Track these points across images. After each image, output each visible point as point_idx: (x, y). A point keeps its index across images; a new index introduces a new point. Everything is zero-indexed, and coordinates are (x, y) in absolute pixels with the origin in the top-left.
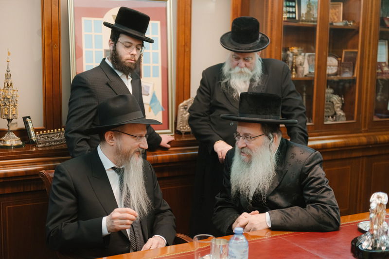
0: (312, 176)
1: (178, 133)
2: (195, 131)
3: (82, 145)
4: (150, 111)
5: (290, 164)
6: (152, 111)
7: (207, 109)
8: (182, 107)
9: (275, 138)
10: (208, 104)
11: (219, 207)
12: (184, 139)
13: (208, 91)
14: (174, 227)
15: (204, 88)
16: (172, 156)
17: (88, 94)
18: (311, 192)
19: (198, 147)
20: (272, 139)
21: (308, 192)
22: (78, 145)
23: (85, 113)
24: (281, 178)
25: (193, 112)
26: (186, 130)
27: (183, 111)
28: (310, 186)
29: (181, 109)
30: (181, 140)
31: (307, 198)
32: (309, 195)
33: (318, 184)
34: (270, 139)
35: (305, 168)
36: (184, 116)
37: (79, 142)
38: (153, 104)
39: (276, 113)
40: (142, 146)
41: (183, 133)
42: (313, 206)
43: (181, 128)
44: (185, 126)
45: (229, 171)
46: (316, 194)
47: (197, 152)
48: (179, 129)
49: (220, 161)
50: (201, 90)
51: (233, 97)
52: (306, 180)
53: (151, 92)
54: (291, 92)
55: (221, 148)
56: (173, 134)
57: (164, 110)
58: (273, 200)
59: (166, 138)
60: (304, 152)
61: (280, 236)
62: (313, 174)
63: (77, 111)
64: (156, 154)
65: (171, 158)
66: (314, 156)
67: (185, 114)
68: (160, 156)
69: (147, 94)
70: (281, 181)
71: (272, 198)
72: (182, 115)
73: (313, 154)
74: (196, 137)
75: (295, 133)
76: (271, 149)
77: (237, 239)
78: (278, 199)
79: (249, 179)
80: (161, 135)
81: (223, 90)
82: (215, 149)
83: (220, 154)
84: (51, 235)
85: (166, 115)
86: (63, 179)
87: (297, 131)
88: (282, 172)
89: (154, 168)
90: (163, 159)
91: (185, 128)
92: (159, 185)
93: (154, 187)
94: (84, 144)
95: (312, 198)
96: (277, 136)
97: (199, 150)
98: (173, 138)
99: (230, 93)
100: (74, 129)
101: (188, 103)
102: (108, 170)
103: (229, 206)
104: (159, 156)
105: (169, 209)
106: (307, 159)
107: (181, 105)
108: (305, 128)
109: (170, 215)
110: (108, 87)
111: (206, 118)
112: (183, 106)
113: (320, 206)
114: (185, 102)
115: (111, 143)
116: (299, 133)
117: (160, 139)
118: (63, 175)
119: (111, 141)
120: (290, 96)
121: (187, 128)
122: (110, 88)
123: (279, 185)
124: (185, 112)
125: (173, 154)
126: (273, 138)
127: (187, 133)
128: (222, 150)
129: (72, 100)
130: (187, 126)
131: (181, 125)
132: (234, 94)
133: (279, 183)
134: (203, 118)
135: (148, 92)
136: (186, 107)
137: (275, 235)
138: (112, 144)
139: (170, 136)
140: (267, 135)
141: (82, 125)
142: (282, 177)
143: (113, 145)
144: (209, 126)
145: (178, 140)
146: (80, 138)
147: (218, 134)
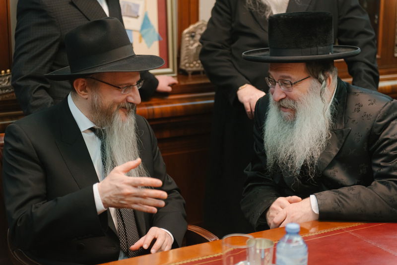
0: (386, 137)
1: (182, 73)
2: (208, 71)
3: (40, 96)
4: (140, 41)
5: (354, 121)
6: (143, 41)
7: (226, 37)
8: (187, 35)
9: (328, 80)
10: (227, 29)
11: (249, 184)
12: (191, 82)
13: (228, 10)
14: (183, 215)
15: (222, 5)
16: (175, 107)
17: (44, 20)
18: (383, 161)
19: (213, 93)
20: (324, 83)
21: (378, 161)
22: (35, 95)
23: (41, 50)
24: (341, 141)
25: (206, 43)
26: (194, 69)
27: (189, 41)
28: (382, 152)
29: (186, 38)
30: (188, 83)
31: (376, 169)
32: (378, 165)
33: (393, 150)
34: (321, 82)
35: (377, 126)
36: (190, 47)
37: (36, 91)
38: (145, 31)
39: (325, 42)
40: (131, 99)
41: (190, 73)
42: (382, 183)
43: (187, 65)
44: (192, 63)
45: (261, 131)
46: (390, 165)
47: (212, 101)
48: (183, 68)
49: (249, 116)
50: (218, 8)
51: (265, 17)
52: (376, 144)
53: (141, 13)
54: (353, 9)
55: (249, 95)
56: (175, 75)
57: (162, 39)
58: (332, 176)
59: (165, 80)
60: (375, 101)
61: (347, 229)
62: (387, 134)
63: (29, 46)
64: (151, 105)
65: (174, 110)
66: (390, 107)
67: (192, 45)
68: (158, 107)
69: (136, 16)
70: (342, 146)
71: (330, 172)
72: (187, 46)
73: (389, 104)
74: (210, 79)
75: (360, 71)
76: (324, 98)
77: (290, 241)
78: (338, 174)
79: (292, 144)
80: (158, 77)
81: (249, 8)
82: (240, 98)
83: (247, 106)
84: (18, 225)
85: (164, 46)
86: (18, 146)
87: (363, 68)
88: (342, 132)
89: (151, 126)
90: (162, 112)
91: (192, 65)
92: (160, 153)
93: (154, 157)
94: (42, 94)
95: (383, 170)
96: (331, 76)
97: (216, 98)
98: (175, 81)
99: (261, 12)
100: (26, 73)
101: (196, 28)
102: (83, 132)
103: (263, 183)
104: (156, 107)
105: (176, 189)
106: (379, 112)
107: (186, 31)
108: (374, 63)
109: (177, 198)
110: (72, 7)
111: (226, 51)
112: (189, 33)
113: (393, 183)
114: (191, 27)
115: (84, 95)
116: (365, 71)
117: (156, 82)
118: (18, 140)
119: (83, 92)
120: (351, 15)
121: (195, 65)
122: (76, 10)
123: (339, 153)
124: (192, 42)
125: (176, 104)
126: (326, 80)
127: (195, 73)
128: (251, 99)
129: (20, 29)
130: (195, 63)
131: (186, 61)
132: (266, 12)
133: (338, 149)
134: (221, 51)
135: (137, 13)
136: (193, 34)
137: (338, 228)
138: (86, 97)
139: (171, 78)
140: (317, 78)
141: (38, 67)
142: (343, 141)
143: (87, 99)
144: (230, 63)
145: (182, 83)
146: (37, 85)
147: (243, 75)
